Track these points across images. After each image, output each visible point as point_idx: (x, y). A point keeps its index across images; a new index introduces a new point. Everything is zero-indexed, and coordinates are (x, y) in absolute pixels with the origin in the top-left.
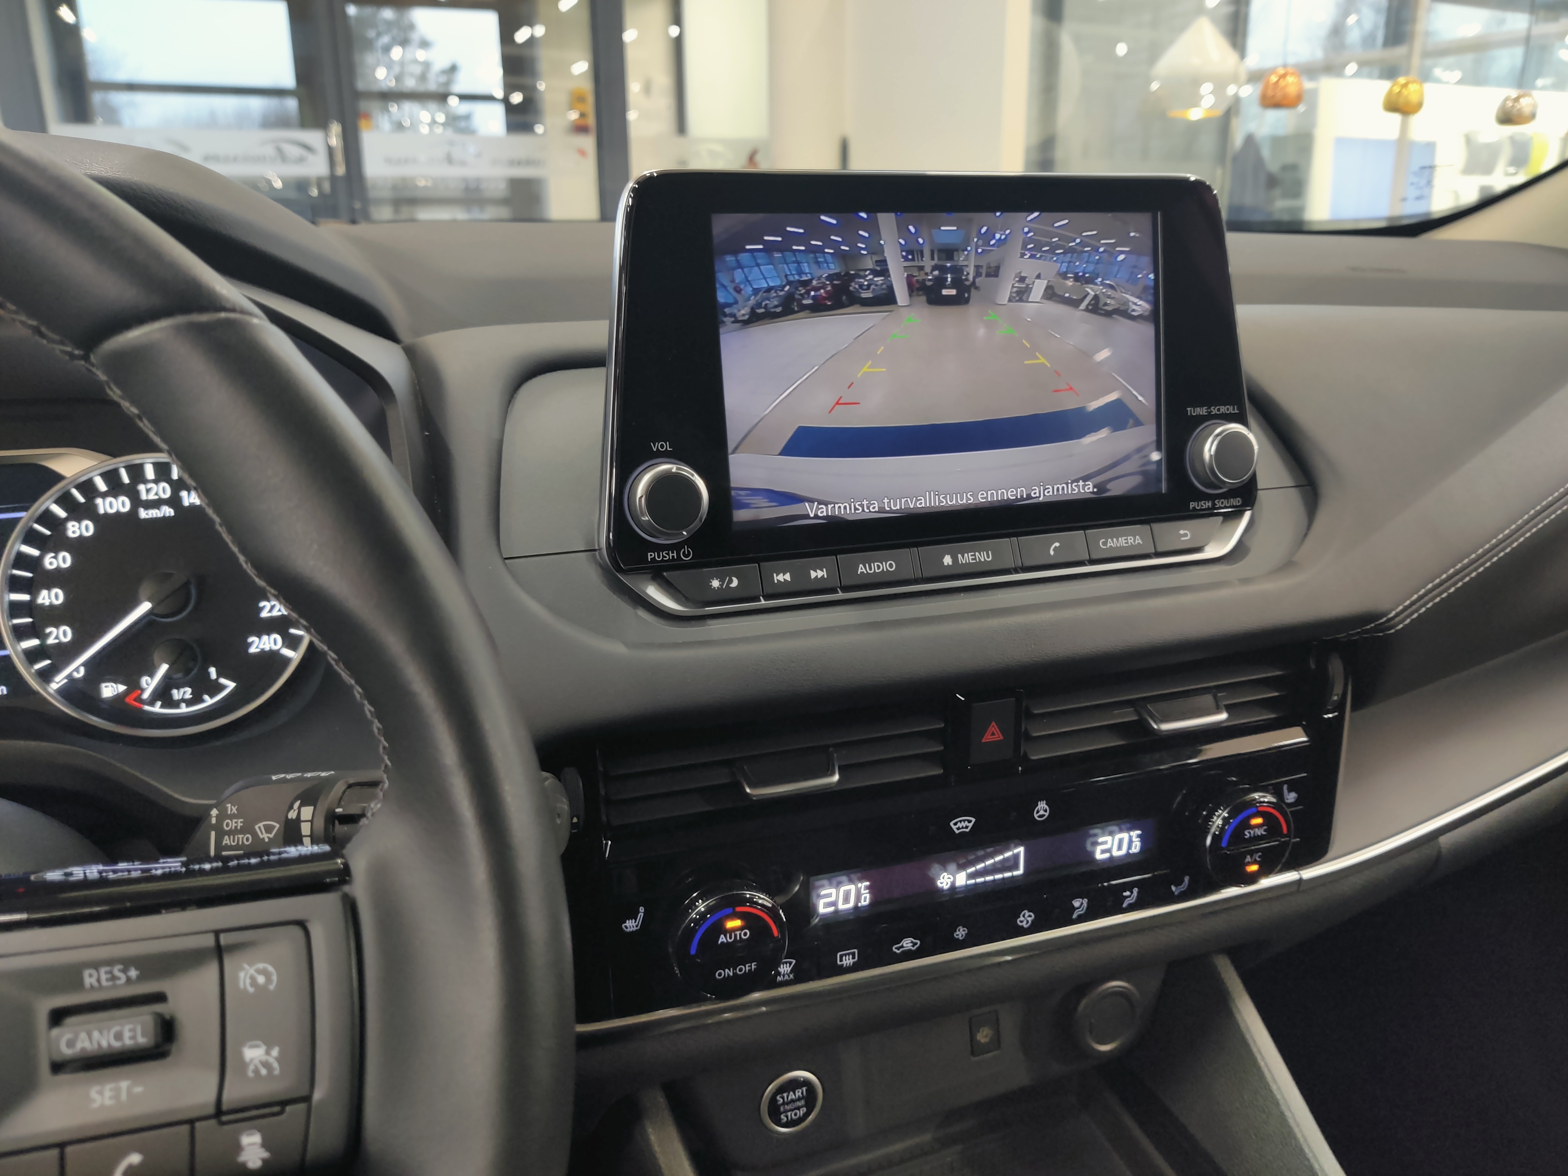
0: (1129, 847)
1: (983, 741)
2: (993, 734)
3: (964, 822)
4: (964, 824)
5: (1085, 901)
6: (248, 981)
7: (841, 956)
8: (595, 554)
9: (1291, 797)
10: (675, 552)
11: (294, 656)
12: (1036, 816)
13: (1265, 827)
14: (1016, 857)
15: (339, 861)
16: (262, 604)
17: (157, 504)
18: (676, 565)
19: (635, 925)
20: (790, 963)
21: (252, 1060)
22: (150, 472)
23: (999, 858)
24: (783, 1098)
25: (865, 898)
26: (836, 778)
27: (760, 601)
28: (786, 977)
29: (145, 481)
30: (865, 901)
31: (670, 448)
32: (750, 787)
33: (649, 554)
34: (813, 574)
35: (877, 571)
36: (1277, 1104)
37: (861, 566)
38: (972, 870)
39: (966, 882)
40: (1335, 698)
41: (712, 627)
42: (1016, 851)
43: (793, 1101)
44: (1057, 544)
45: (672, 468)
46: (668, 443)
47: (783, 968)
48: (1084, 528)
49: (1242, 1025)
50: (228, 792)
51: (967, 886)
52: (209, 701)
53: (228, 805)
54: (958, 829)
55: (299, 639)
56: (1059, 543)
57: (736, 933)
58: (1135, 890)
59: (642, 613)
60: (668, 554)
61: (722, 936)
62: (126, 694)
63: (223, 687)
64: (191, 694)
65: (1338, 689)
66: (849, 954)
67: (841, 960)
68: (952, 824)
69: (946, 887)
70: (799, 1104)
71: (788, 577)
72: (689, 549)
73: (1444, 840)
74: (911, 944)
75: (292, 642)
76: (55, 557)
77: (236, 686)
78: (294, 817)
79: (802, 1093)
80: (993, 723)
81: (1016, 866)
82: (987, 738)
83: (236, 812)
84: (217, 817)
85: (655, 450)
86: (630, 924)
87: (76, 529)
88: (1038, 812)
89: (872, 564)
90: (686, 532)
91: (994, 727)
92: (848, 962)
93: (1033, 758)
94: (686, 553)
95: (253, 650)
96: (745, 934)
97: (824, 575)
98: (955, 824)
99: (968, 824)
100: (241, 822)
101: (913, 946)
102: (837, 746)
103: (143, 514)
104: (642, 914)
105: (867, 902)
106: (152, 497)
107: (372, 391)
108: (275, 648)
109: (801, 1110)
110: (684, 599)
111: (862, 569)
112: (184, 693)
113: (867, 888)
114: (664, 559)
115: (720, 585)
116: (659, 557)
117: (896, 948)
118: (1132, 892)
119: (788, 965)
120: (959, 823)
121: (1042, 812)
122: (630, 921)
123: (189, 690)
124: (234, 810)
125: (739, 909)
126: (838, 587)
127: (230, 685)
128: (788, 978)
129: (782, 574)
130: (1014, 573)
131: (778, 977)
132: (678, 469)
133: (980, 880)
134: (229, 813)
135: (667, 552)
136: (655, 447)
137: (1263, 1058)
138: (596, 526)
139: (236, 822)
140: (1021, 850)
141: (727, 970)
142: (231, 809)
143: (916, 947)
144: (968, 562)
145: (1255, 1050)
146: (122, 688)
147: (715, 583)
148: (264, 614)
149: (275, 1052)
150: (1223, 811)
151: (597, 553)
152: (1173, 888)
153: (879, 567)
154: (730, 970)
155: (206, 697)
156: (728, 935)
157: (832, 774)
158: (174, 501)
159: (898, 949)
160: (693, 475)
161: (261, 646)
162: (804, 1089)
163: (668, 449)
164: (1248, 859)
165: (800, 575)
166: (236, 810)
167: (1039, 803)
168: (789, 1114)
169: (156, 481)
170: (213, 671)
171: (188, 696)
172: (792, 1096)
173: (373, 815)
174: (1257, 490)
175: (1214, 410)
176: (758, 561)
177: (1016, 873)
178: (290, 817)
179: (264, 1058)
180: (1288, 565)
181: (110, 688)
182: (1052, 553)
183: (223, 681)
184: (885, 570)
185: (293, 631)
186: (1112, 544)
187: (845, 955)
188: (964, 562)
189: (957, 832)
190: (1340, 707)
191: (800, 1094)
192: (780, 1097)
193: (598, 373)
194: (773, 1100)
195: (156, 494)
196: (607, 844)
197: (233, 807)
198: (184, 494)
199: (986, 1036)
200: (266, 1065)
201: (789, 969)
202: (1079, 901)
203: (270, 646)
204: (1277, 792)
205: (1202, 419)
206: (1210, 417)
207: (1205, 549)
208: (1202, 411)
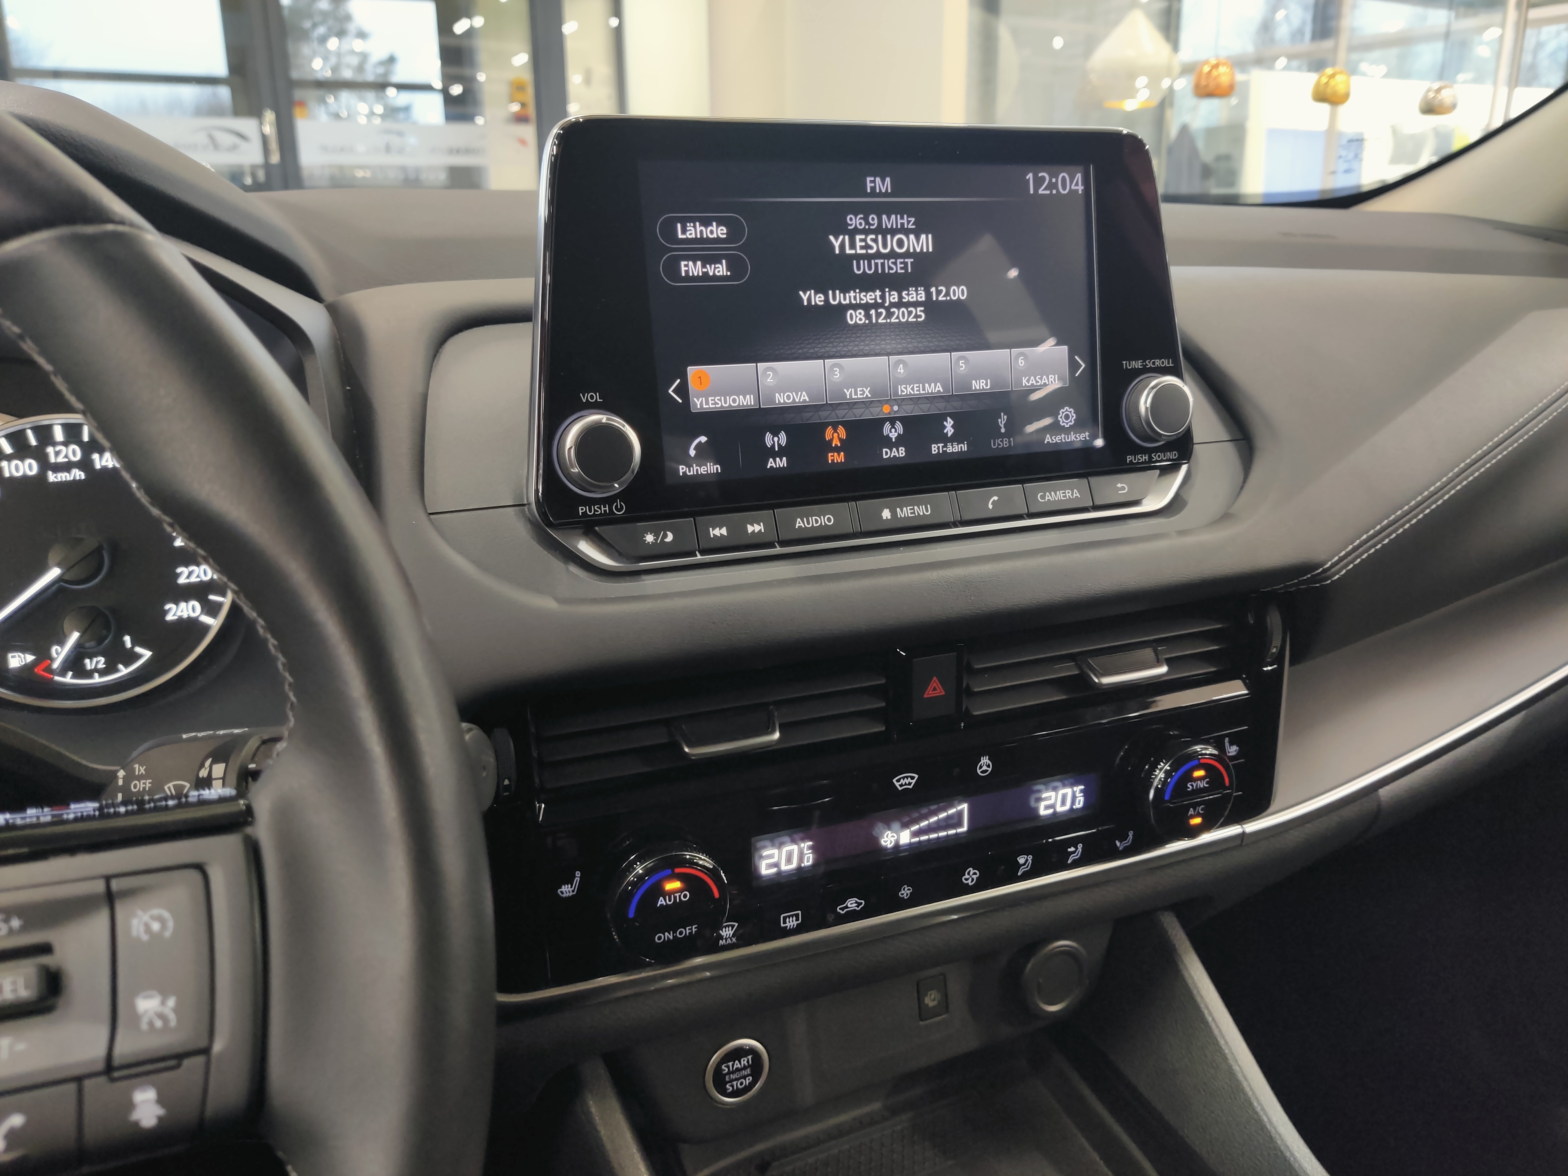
0: (1073, 803)
1: (925, 696)
2: (935, 689)
3: (907, 779)
4: (907, 781)
5: (1030, 858)
6: (142, 929)
7: (785, 918)
8: (524, 509)
9: (1233, 750)
10: (607, 506)
11: (214, 623)
12: (979, 771)
13: (1208, 780)
14: (960, 814)
15: (242, 802)
16: (179, 570)
17: (67, 467)
18: (609, 520)
19: (571, 890)
20: (733, 926)
21: (146, 1011)
22: (59, 434)
23: (943, 815)
24: (728, 1067)
25: (808, 858)
26: (777, 735)
27: (696, 556)
28: (729, 941)
29: (54, 444)
30: (808, 861)
31: (600, 399)
32: (688, 746)
33: (580, 508)
34: (750, 529)
35: (815, 525)
36: (1225, 1058)
37: (799, 520)
38: (915, 828)
39: (910, 841)
40: (1274, 650)
41: (646, 582)
42: (959, 808)
43: (738, 1070)
44: (996, 498)
45: (603, 418)
46: (598, 394)
47: (726, 931)
48: (1022, 482)
49: (1189, 981)
50: (135, 754)
51: (911, 844)
52: (124, 671)
53: (135, 766)
54: (901, 785)
55: (220, 605)
56: (997, 496)
57: (675, 895)
58: (1080, 846)
59: (574, 569)
60: (600, 508)
61: (661, 898)
62: (34, 664)
63: (138, 656)
64: (104, 664)
65: (1276, 642)
66: (792, 916)
67: (785, 922)
68: (894, 781)
69: (889, 846)
70: (744, 1073)
71: (724, 531)
72: (622, 503)
73: (1383, 792)
74: (856, 904)
75: (212, 609)
77: (152, 655)
78: (205, 775)
79: (748, 1062)
80: (935, 678)
81: (960, 824)
82: (929, 693)
83: (144, 773)
84: (124, 778)
85: (584, 401)
86: (566, 889)
88: (981, 767)
89: (810, 518)
90: (618, 484)
91: (935, 682)
92: (792, 924)
93: (976, 713)
94: (619, 507)
95: (170, 617)
96: (685, 896)
97: (761, 529)
98: (898, 781)
99: (911, 781)
100: (149, 783)
101: (858, 906)
102: (778, 704)
103: (52, 477)
104: (579, 879)
105: (810, 863)
106: (61, 459)
107: (289, 341)
108: (193, 615)
109: (747, 1079)
110: (617, 554)
111: (799, 523)
112: (97, 662)
113: (810, 848)
114: (596, 513)
115: (654, 539)
116: (590, 511)
117: (840, 909)
118: (1077, 848)
119: (730, 928)
120: (902, 779)
121: (985, 768)
122: (566, 886)
123: (102, 660)
124: (142, 771)
125: (677, 870)
126: (776, 542)
127: (146, 654)
128: (730, 942)
129: (718, 528)
130: (952, 526)
131: (721, 941)
132: (608, 419)
133: (924, 838)
134: (137, 773)
135: (599, 506)
136: (584, 398)
137: (1210, 1014)
138: (525, 481)
139: (144, 783)
140: (964, 807)
141: (666, 934)
142: (139, 769)
143: (860, 907)
144: (906, 516)
145: (1202, 1006)
146: (30, 658)
147: (650, 538)
148: (182, 580)
149: (171, 1002)
150: (1165, 764)
151: (526, 508)
152: (1117, 844)
153: (817, 521)
154: (670, 934)
155: (121, 666)
156: (667, 897)
157: (773, 732)
158: (85, 464)
159: (842, 909)
160: (624, 426)
161: (179, 614)
162: (750, 1057)
163: (598, 400)
164: (1191, 811)
165: (737, 529)
166: (144, 770)
167: (982, 758)
168: (735, 1083)
169: (66, 444)
170: (127, 639)
171: (101, 666)
172: (737, 1065)
173: (278, 754)
174: (1193, 444)
175: (1149, 364)
176: (693, 515)
177: (960, 830)
178: (201, 775)
179: (160, 1009)
180: (1225, 517)
181: (18, 658)
182: (990, 506)
183: (138, 649)
184: (823, 524)
185: (212, 597)
186: (1050, 498)
187: (789, 917)
188: (903, 516)
189: (900, 789)
190: (1279, 659)
191: (745, 1062)
192: (725, 1066)
193: (525, 328)
194: (718, 1070)
195: (66, 456)
196: (540, 807)
197: (141, 767)
198: (96, 456)
199: (934, 1000)
200: (162, 1016)
201: (732, 933)
202: (1024, 857)
203: (188, 613)
204: (1219, 744)
205: (1137, 373)
206: (1145, 370)
207: (1144, 502)
208: (1137, 364)
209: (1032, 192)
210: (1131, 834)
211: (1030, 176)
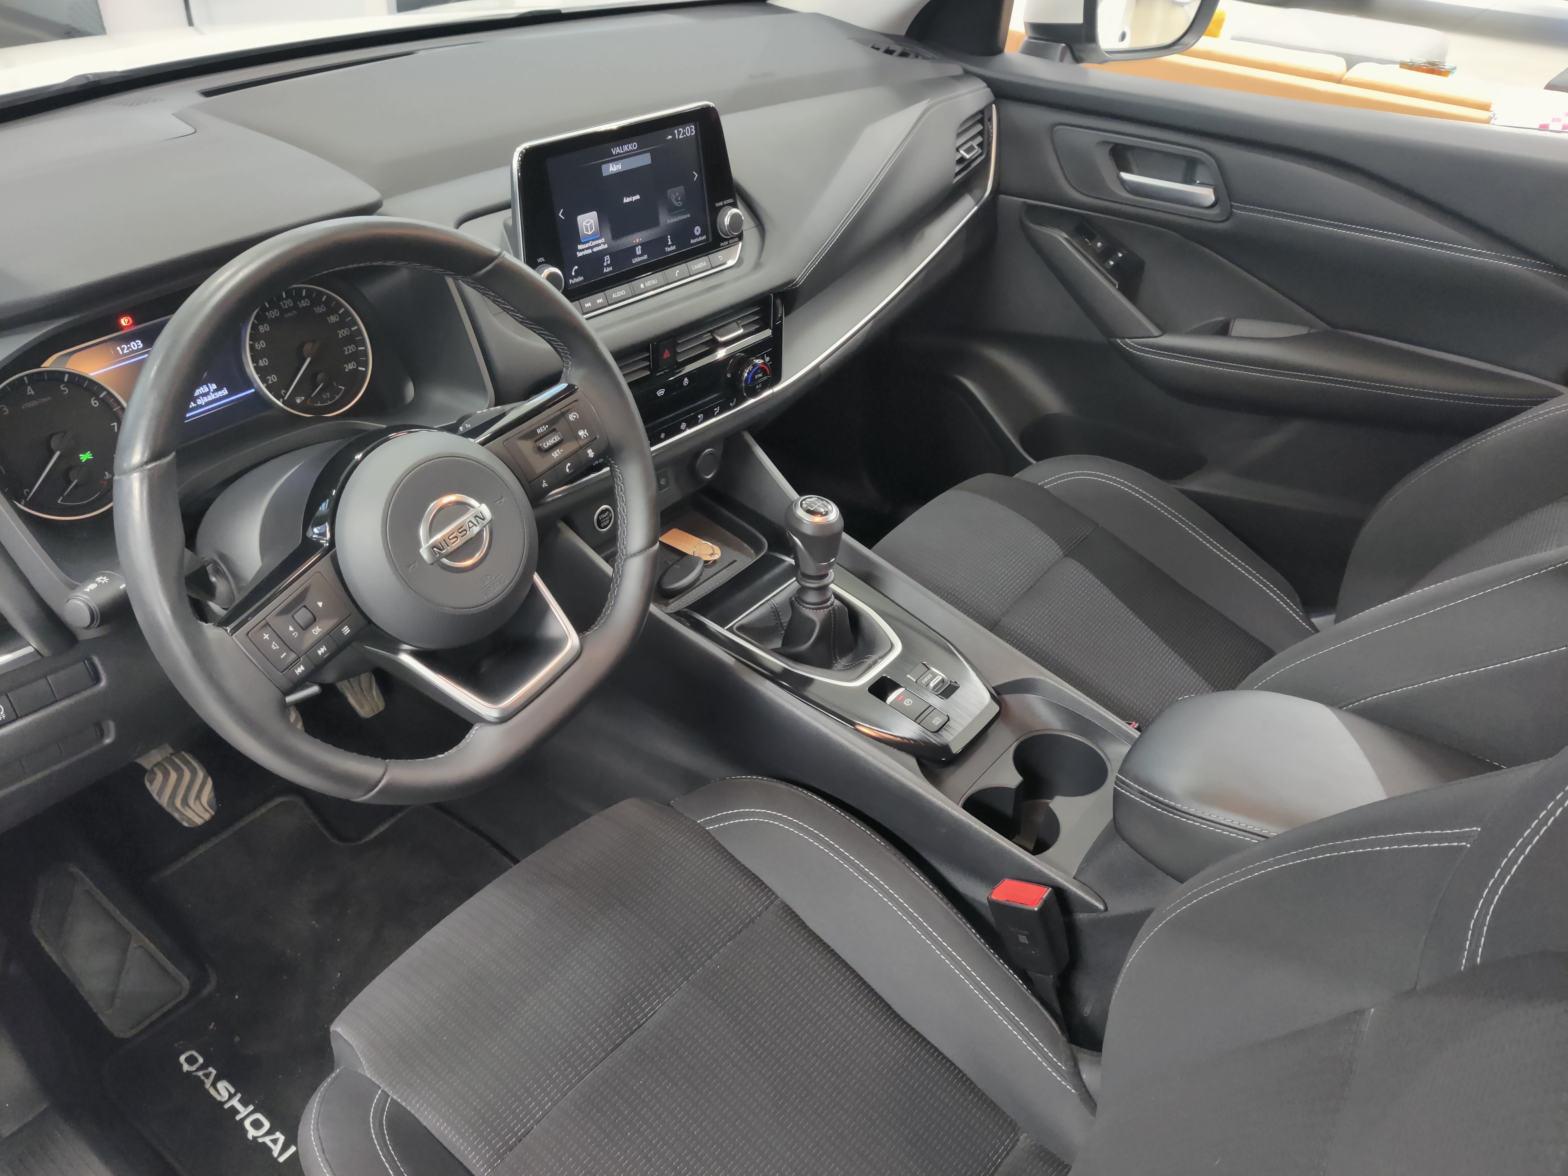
5: (702, 415)
9: (767, 359)
11: (367, 370)
13: (763, 373)
16: (344, 349)
17: (289, 310)
22: (283, 295)
34: (598, 301)
35: (619, 295)
37: (613, 295)
40: (780, 316)
43: (605, 518)
46: (547, 262)
48: (688, 261)
54: (660, 394)
55: (366, 361)
56: (679, 270)
58: (718, 407)
62: (305, 400)
63: (340, 390)
64: (330, 395)
65: (780, 312)
71: (590, 304)
73: (821, 366)
76: (259, 344)
85: (541, 262)
87: (262, 329)
89: (617, 293)
91: (667, 351)
93: (680, 361)
95: (347, 370)
97: (602, 300)
98: (658, 393)
99: (662, 392)
103: (286, 316)
108: (355, 369)
109: (607, 522)
112: (327, 395)
126: (608, 305)
127: (343, 388)
129: (588, 304)
130: (665, 286)
136: (539, 260)
144: (649, 285)
146: (303, 399)
148: (346, 353)
150: (747, 370)
152: (731, 404)
153: (619, 293)
155: (336, 395)
158: (295, 307)
160: (556, 271)
161: (349, 368)
162: (607, 513)
163: (544, 260)
164: (757, 387)
165: (593, 302)
167: (685, 378)
168: (604, 523)
170: (334, 383)
174: (743, 232)
175: (725, 203)
176: (579, 299)
180: (758, 266)
181: (299, 400)
182: (674, 276)
183: (339, 387)
184: (621, 294)
185: (360, 359)
186: (696, 267)
188: (647, 285)
189: (659, 396)
190: (781, 319)
191: (605, 515)
192: (600, 517)
194: (598, 518)
195: (288, 305)
198: (298, 303)
199: (664, 482)
202: (700, 415)
203: (352, 367)
204: (763, 358)
205: (721, 207)
206: (724, 205)
207: (728, 262)
208: (721, 204)
209: (677, 138)
210: (735, 400)
211: (676, 131)
